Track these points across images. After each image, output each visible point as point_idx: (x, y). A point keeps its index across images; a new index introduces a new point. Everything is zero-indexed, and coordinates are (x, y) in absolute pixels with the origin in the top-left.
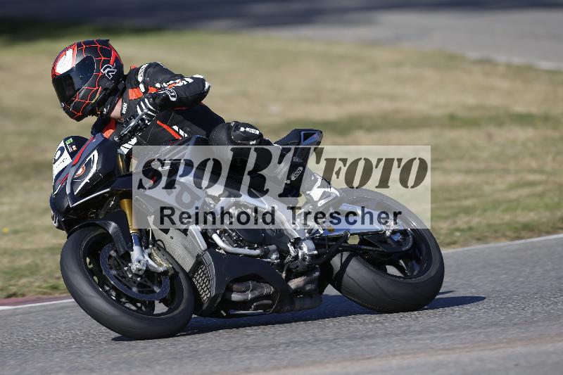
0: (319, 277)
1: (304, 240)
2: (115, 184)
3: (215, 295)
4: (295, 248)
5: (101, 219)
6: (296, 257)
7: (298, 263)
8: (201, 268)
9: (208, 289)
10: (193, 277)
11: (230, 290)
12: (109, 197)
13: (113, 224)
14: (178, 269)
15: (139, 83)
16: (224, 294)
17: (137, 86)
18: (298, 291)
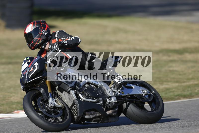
0: (118, 110)
1: (113, 97)
2: (43, 75)
3: (79, 116)
4: (109, 99)
5: (38, 87)
6: (110, 103)
7: (110, 105)
8: (74, 106)
9: (77, 114)
10: (71, 109)
11: (85, 114)
12: (42, 79)
13: (43, 89)
14: (66, 106)
15: (56, 37)
16: (82, 116)
17: (55, 39)
18: (110, 115)
